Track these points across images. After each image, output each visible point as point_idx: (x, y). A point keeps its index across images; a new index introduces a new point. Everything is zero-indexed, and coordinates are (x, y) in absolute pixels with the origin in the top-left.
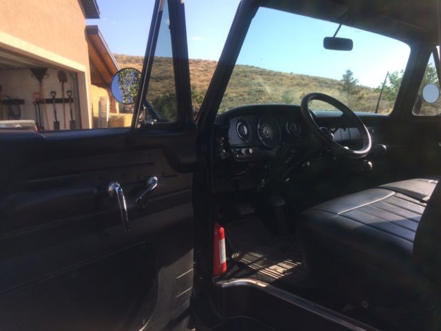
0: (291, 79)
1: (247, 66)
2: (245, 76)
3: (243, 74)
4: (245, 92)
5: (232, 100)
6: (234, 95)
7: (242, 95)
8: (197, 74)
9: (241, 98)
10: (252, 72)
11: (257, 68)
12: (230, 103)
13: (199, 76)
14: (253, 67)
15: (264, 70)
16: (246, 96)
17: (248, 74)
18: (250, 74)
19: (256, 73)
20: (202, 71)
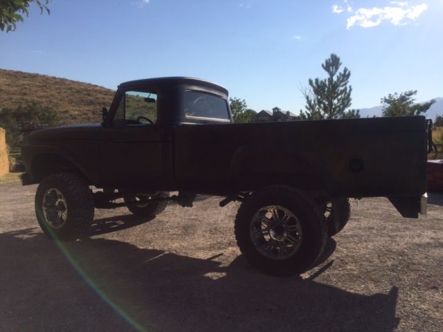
0: (137, 101)
1: (89, 84)
2: (89, 95)
3: (85, 92)
4: (89, 111)
5: (75, 118)
6: (77, 113)
7: (86, 114)
8: (35, 89)
9: (85, 116)
10: (96, 91)
11: (101, 87)
12: (73, 121)
13: (36, 92)
14: (96, 86)
15: (109, 90)
16: (90, 115)
17: (92, 93)
18: (95, 93)
19: (100, 92)
20: (40, 87)
